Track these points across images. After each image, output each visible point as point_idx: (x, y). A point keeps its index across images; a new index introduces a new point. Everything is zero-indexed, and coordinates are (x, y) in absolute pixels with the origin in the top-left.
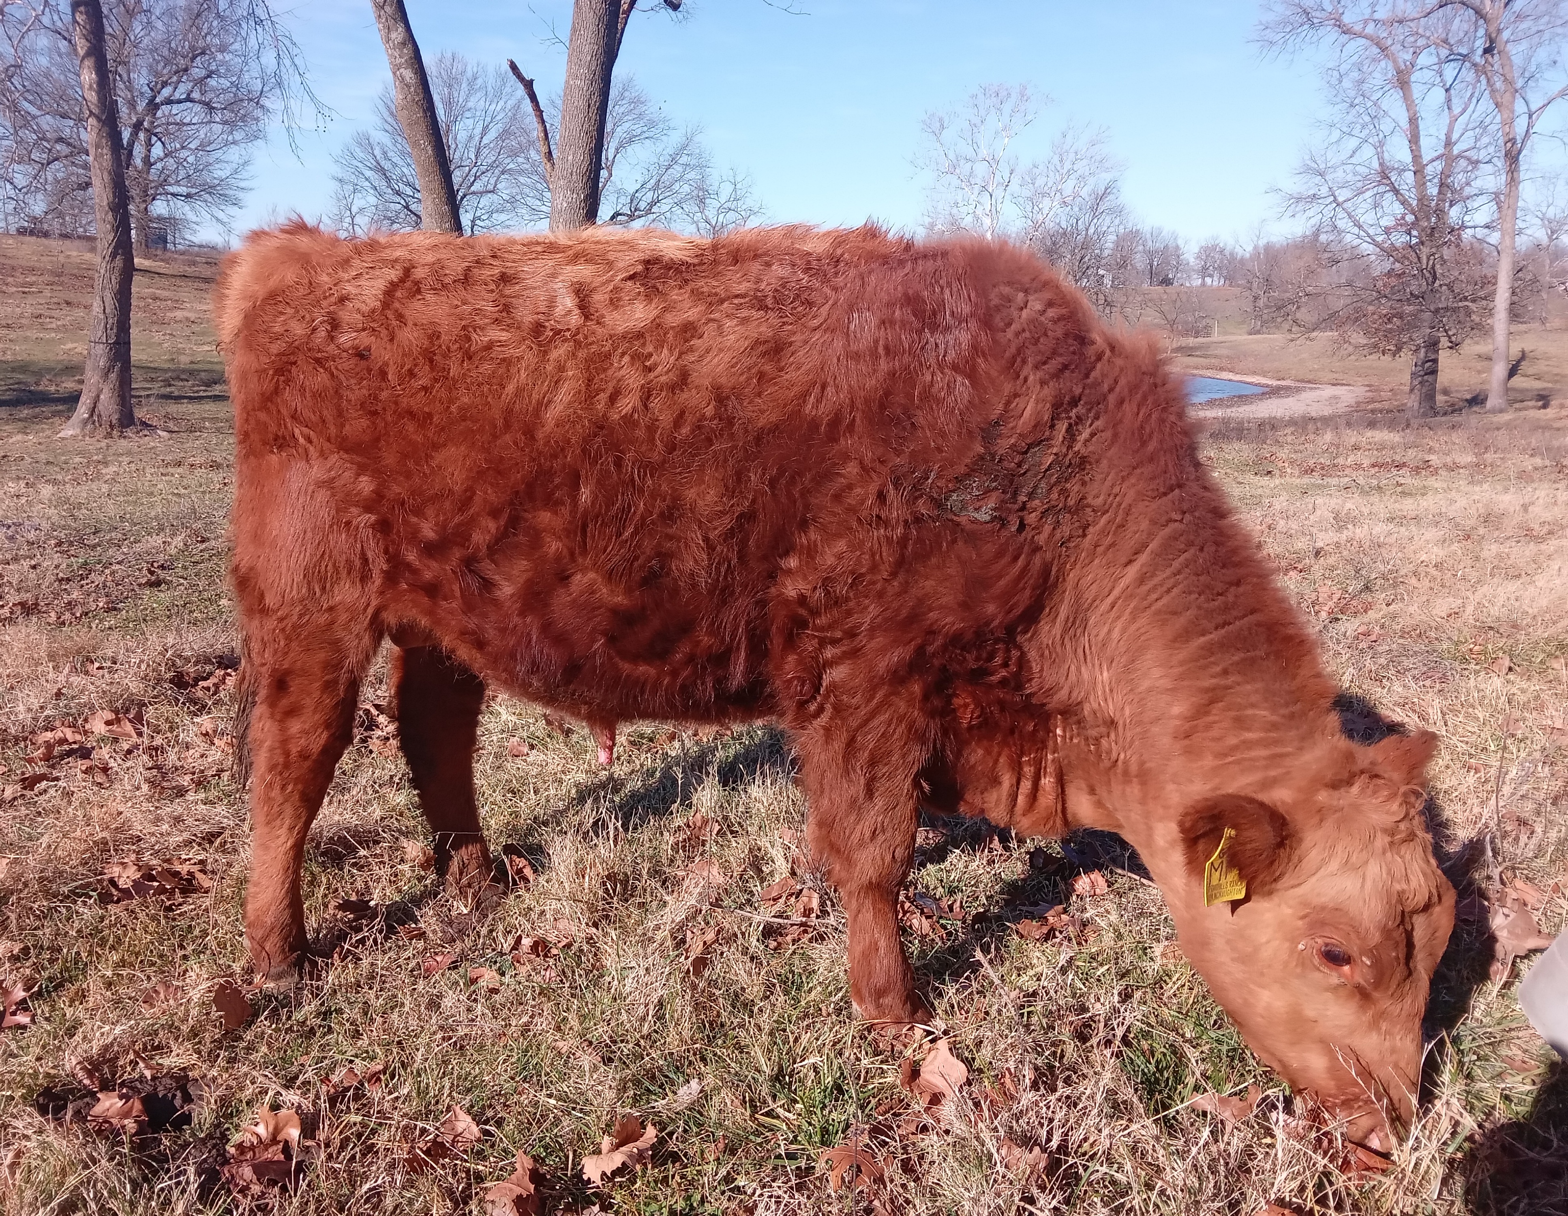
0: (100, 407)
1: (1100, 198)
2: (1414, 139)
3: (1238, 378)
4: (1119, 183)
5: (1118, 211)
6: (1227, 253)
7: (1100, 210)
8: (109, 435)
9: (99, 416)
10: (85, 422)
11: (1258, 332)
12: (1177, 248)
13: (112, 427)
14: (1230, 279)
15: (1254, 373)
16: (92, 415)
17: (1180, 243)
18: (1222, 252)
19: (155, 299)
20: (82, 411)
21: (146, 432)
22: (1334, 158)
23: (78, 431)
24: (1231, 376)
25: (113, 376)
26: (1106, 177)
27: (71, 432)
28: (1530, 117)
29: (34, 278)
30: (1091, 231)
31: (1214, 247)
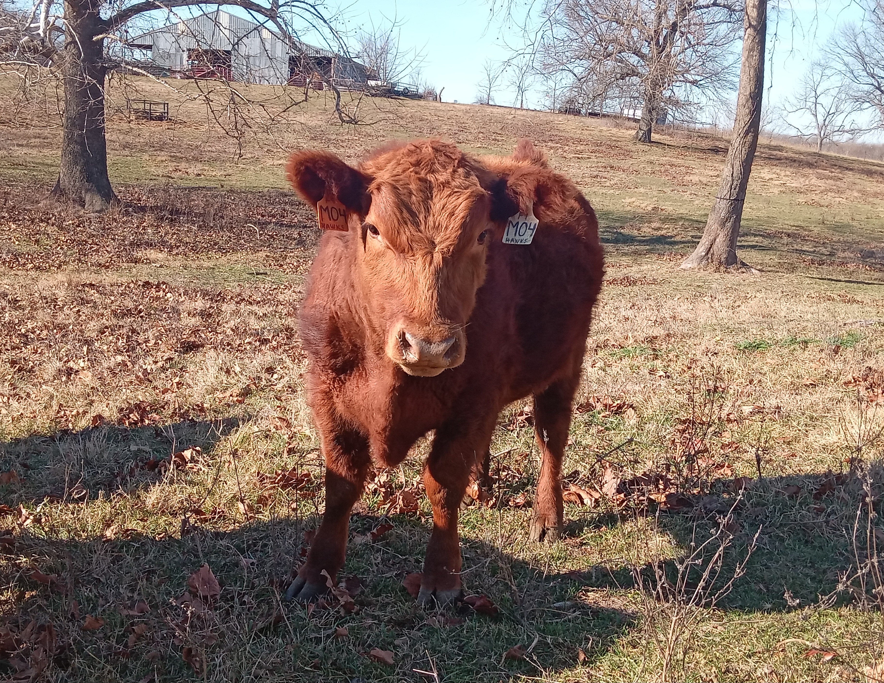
0: (715, 247)
8: (717, 270)
9: (713, 254)
10: (702, 258)
13: (720, 263)
16: (707, 254)
19: (672, 165)
20: (701, 249)
21: (743, 270)
23: (696, 265)
25: (729, 225)
27: (689, 266)
29: (582, 147)
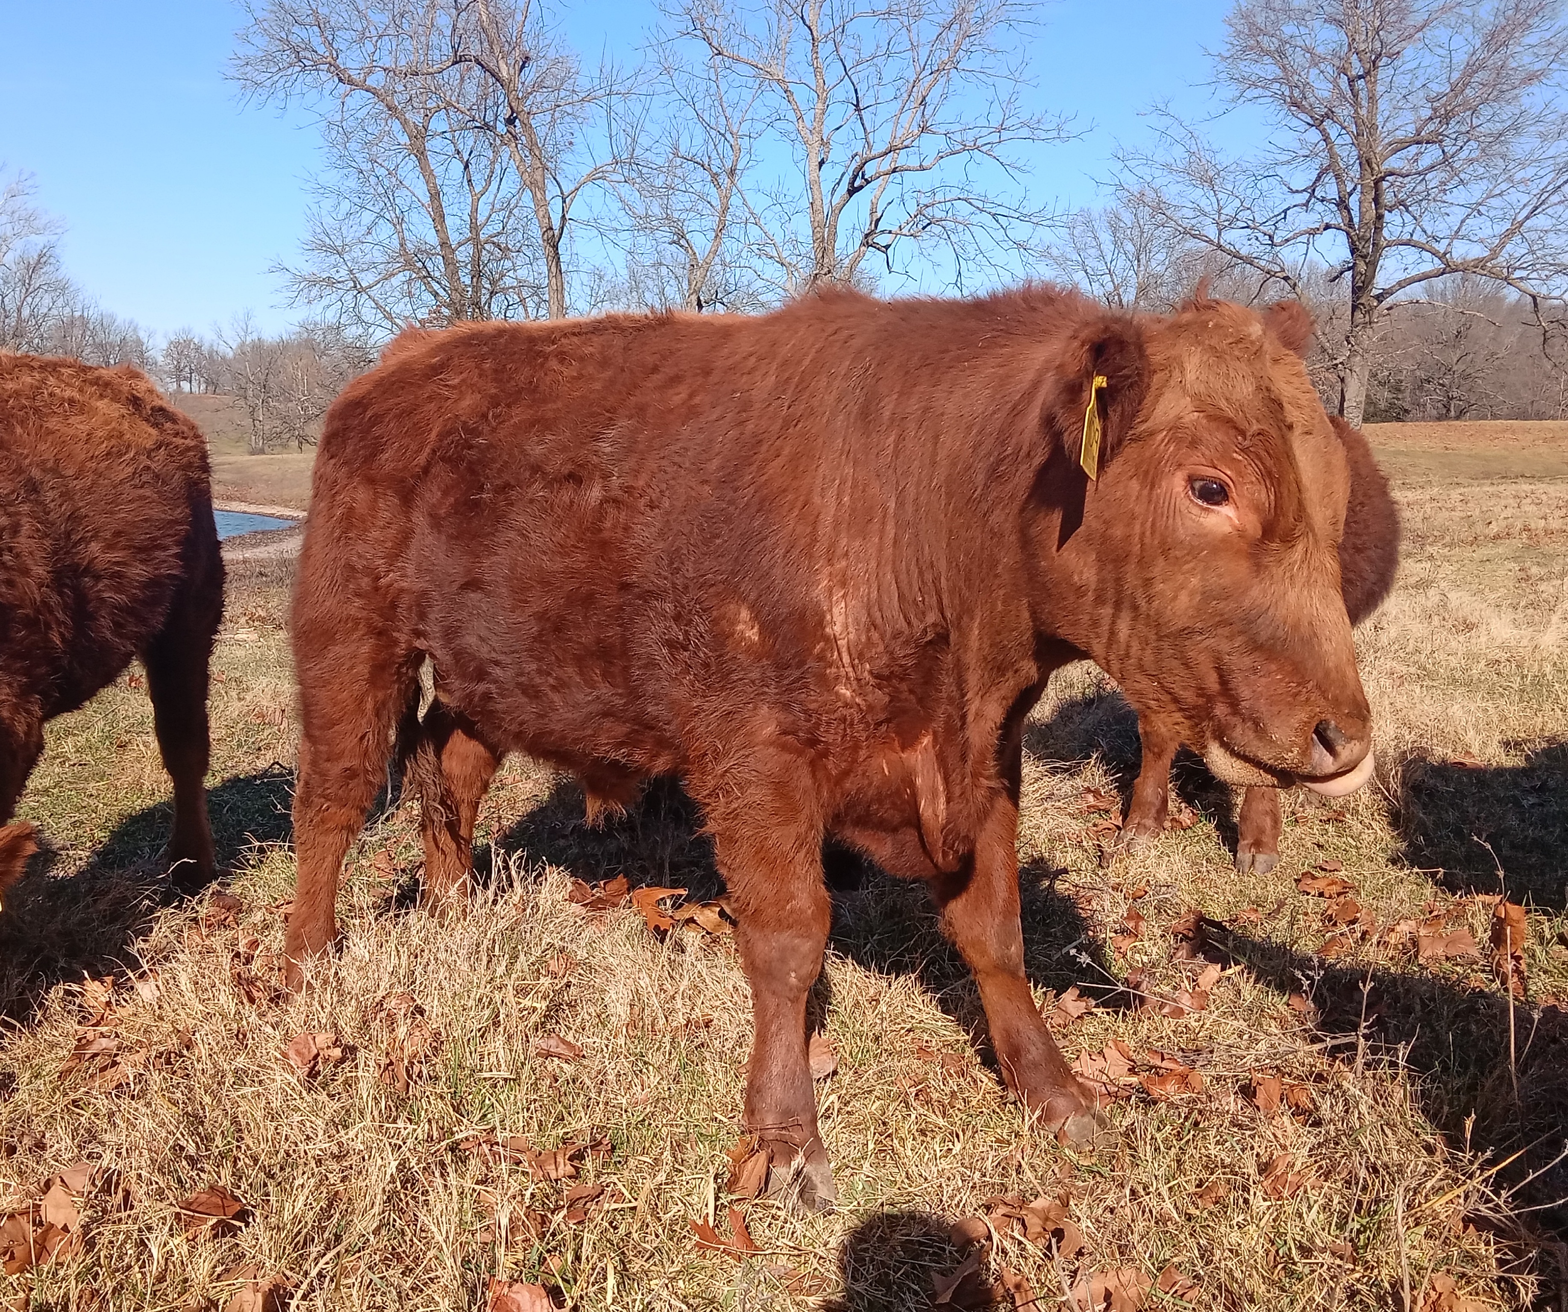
1: (34, 268)
2: (439, 218)
3: (253, 509)
4: (57, 251)
5: (61, 288)
6: (205, 349)
7: (36, 283)
11: (262, 452)
12: (139, 343)
14: (213, 384)
15: (273, 502)
17: (143, 336)
18: (198, 349)
22: (351, 234)
24: (243, 507)
26: (39, 241)
28: (564, 202)
30: (26, 312)
31: (188, 343)
